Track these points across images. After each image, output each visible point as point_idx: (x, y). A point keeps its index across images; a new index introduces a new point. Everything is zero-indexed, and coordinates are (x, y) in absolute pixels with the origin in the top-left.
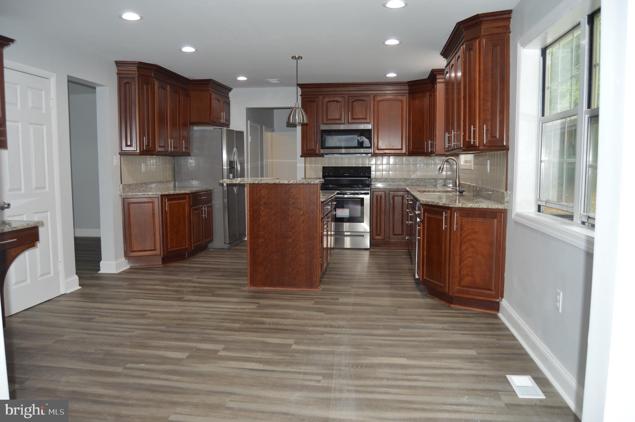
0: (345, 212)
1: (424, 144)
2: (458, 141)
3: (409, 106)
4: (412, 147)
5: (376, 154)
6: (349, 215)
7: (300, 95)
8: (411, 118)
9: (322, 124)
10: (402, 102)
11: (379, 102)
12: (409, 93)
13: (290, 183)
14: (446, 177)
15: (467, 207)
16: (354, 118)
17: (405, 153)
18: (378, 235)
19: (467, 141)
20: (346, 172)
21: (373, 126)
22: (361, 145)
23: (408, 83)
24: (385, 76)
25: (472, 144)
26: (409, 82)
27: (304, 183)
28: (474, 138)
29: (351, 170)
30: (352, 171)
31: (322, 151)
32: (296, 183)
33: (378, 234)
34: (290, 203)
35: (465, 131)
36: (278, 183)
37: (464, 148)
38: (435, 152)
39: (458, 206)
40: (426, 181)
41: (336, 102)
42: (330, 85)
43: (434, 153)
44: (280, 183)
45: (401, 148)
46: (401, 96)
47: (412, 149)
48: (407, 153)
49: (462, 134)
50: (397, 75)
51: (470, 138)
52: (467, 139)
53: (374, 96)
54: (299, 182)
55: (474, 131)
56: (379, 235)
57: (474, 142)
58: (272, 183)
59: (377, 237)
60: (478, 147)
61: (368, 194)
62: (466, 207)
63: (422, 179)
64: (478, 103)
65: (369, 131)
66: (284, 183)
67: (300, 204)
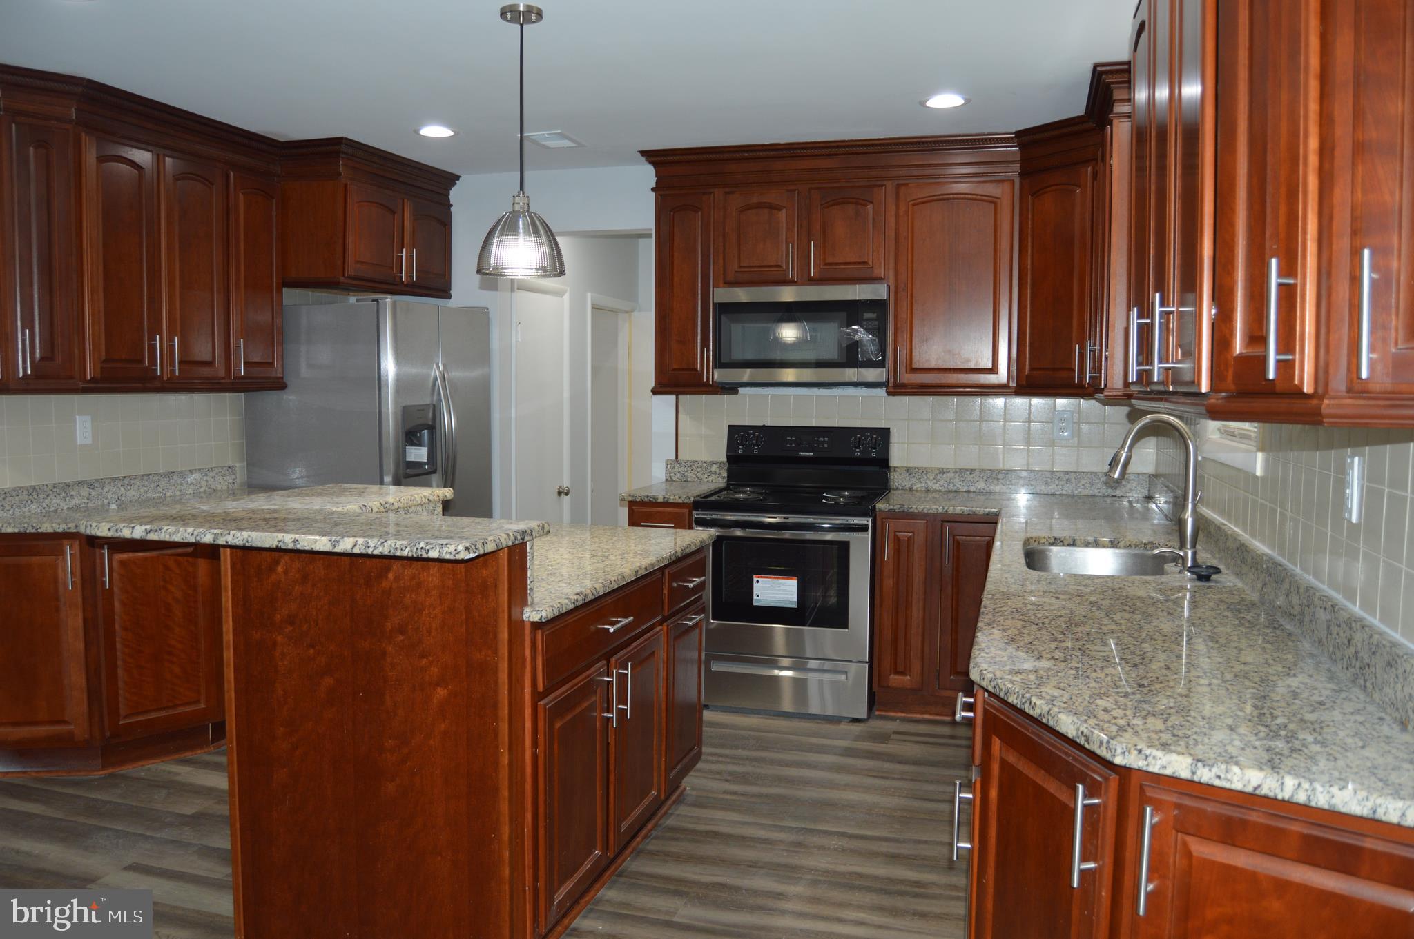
0: (782, 587)
1: (1072, 351)
2: (1183, 354)
3: (1021, 215)
4: (1030, 365)
5: (903, 385)
6: (796, 600)
7: (653, 189)
8: (1029, 262)
9: (722, 285)
10: (995, 203)
11: (914, 205)
12: (1022, 174)
13: (338, 549)
14: (1156, 471)
15: (1227, 785)
16: (827, 261)
17: (1006, 386)
18: (897, 673)
19: (1241, 358)
20: (805, 444)
21: (892, 288)
22: (851, 356)
23: (1016, 137)
24: (923, 104)
25: (1271, 375)
26: (1020, 134)
27: (398, 553)
28: (1288, 341)
29: (821, 439)
30: (824, 442)
31: (718, 375)
32: (363, 551)
33: (900, 668)
34: (388, 625)
35: (1222, 297)
36: (290, 546)
37: (1218, 400)
38: (1106, 385)
39: (1168, 772)
40: (1083, 482)
41: (766, 211)
42: (747, 151)
43: (1101, 391)
44: (299, 547)
45: (990, 366)
46: (994, 185)
47: (1031, 369)
48: (1013, 384)
49: (1208, 311)
50: (967, 101)
51: (1257, 337)
52: (1238, 347)
53: (899, 186)
54: (376, 548)
55: (1289, 296)
56: (903, 673)
57: (1286, 367)
58: (267, 546)
59: (895, 680)
60: (1308, 396)
61: (863, 529)
62: (1217, 783)
63: (1067, 473)
64: (1314, 107)
65: (878, 306)
66: (317, 547)
67: (429, 632)
